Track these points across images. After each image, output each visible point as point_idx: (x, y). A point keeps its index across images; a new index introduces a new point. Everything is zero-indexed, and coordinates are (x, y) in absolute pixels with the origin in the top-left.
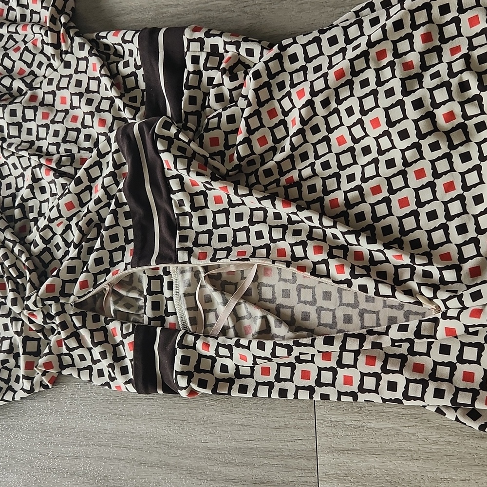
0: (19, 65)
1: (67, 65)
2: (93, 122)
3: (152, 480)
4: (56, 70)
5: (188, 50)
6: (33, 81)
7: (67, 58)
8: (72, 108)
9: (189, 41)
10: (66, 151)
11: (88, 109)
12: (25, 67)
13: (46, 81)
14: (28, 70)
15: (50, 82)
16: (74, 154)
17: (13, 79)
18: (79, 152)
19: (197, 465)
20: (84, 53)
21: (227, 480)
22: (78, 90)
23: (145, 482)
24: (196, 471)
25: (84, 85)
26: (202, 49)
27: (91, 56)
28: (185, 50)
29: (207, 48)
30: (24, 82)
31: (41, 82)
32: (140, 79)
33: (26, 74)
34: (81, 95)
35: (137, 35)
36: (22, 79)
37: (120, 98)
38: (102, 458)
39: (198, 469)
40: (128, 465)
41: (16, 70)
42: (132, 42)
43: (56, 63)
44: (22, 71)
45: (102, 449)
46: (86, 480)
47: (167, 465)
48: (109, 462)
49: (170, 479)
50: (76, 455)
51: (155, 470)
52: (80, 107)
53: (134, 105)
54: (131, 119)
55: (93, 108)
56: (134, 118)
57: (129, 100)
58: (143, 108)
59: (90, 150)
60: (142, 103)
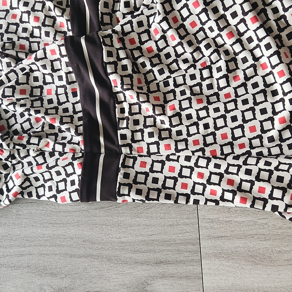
2: (29, 18)
3: (81, 267)
8: (12, 8)
10: (9, 39)
11: (25, 9)
16: (15, 42)
18: (18, 40)
19: (113, 254)
21: (136, 263)
23: (75, 268)
24: (113, 258)
37: (51, 1)
38: (41, 254)
39: (115, 257)
40: (62, 258)
45: (41, 248)
46: (30, 270)
47: (91, 256)
48: (47, 257)
49: (94, 265)
50: (21, 253)
51: (83, 259)
52: (18, 8)
53: (61, 7)
54: (60, 16)
55: (29, 9)
56: (62, 16)
57: (58, 3)
58: (68, 10)
59: (27, 39)
60: (67, 6)
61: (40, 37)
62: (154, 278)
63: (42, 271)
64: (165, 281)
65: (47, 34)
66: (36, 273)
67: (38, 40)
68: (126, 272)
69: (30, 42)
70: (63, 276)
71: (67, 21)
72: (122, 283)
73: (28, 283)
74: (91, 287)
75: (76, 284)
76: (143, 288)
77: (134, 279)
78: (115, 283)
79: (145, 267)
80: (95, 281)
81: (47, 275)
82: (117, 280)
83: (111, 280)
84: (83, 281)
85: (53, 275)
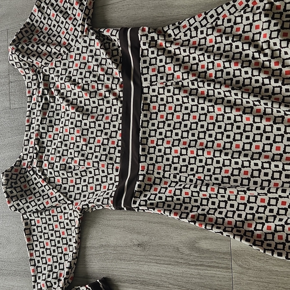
0: (64, 40)
1: (85, 42)
2: (98, 69)
3: (155, 229)
4: (80, 43)
5: (141, 40)
6: (70, 48)
7: (86, 38)
8: (88, 62)
9: (141, 36)
10: (86, 82)
11: (96, 63)
12: (66, 41)
13: (76, 48)
14: (67, 42)
15: (78, 49)
16: (89, 84)
17: (61, 47)
18: (91, 83)
19: (175, 222)
20: (94, 37)
21: (189, 229)
22: (91, 54)
23: (152, 230)
24: (175, 225)
25: (94, 52)
26: (147, 39)
27: (96, 39)
28: (140, 40)
29: (149, 39)
30: (66, 48)
31: (74, 49)
32: (120, 51)
33: (67, 44)
34: (93, 57)
35: (118, 33)
36: (65, 47)
37: (110, 59)
38: (132, 220)
39: (175, 224)
40: (144, 223)
41: (62, 42)
42: (115, 36)
43: (80, 40)
44: (65, 43)
45: (131, 216)
46: (125, 230)
47: (162, 223)
48: (135, 222)
49: (163, 229)
50: (120, 219)
51: (156, 225)
52: (92, 62)
53: (116, 62)
54: (115, 69)
55: (98, 63)
56: (117, 69)
57: (114, 60)
58: (121, 65)
59: (96, 82)
60: (120, 62)
61: (104, 81)
62: (200, 239)
63: (132, 230)
64: (207, 241)
65: (108, 79)
66: (129, 232)
67: (102, 82)
68: (183, 234)
69: (98, 84)
70: (145, 234)
71: (119, 72)
72: (180, 241)
73: (123, 237)
74: (161, 242)
75: (152, 240)
76: (193, 245)
77: (188, 239)
78: (176, 241)
79: (194, 232)
80: (164, 239)
81: (135, 233)
82: (177, 239)
83: (174, 239)
84: (156, 238)
85: (138, 233)
